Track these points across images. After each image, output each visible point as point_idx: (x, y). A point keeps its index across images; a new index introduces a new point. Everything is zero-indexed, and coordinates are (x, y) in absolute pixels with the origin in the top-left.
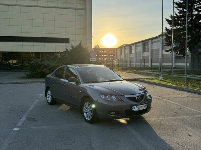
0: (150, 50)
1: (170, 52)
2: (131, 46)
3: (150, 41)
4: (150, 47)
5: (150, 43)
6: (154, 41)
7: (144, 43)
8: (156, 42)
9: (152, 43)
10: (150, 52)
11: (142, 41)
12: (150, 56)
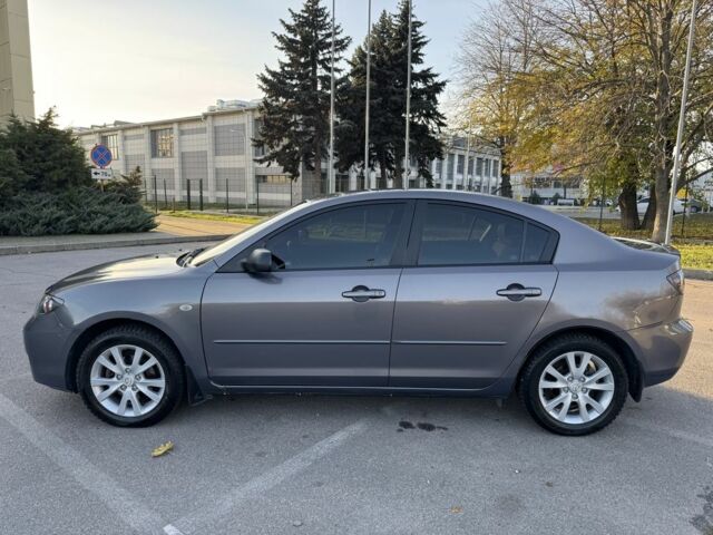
0: (176, 154)
1: (267, 163)
2: (107, 134)
3: (175, 126)
4: (176, 143)
5: (176, 131)
6: (186, 127)
7: (155, 131)
8: (193, 132)
9: (182, 133)
10: (176, 158)
11: (149, 125)
12: (177, 171)
